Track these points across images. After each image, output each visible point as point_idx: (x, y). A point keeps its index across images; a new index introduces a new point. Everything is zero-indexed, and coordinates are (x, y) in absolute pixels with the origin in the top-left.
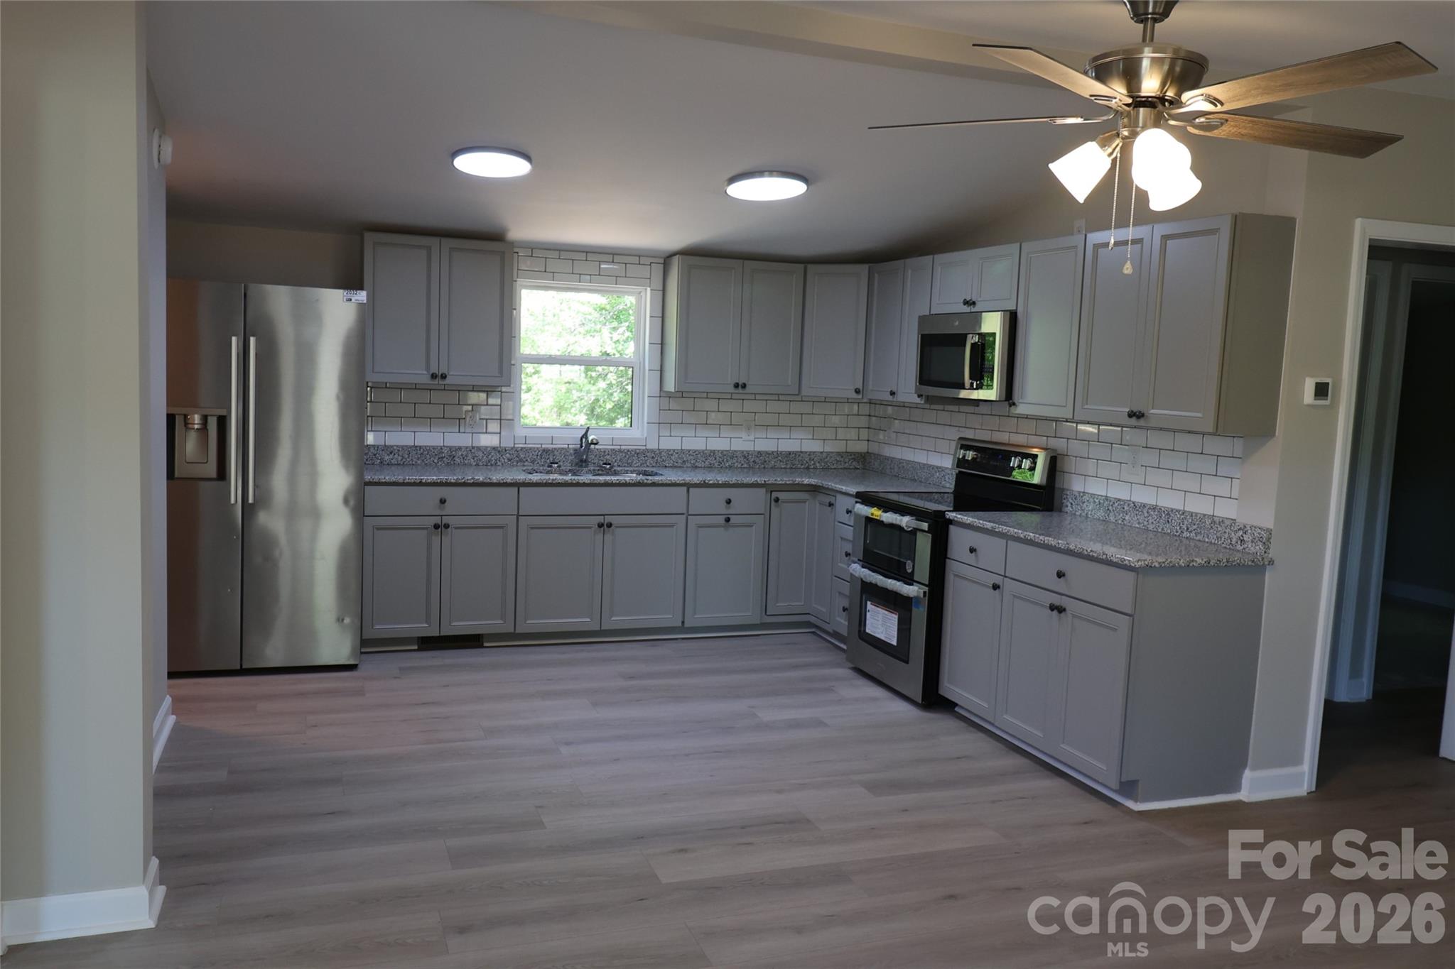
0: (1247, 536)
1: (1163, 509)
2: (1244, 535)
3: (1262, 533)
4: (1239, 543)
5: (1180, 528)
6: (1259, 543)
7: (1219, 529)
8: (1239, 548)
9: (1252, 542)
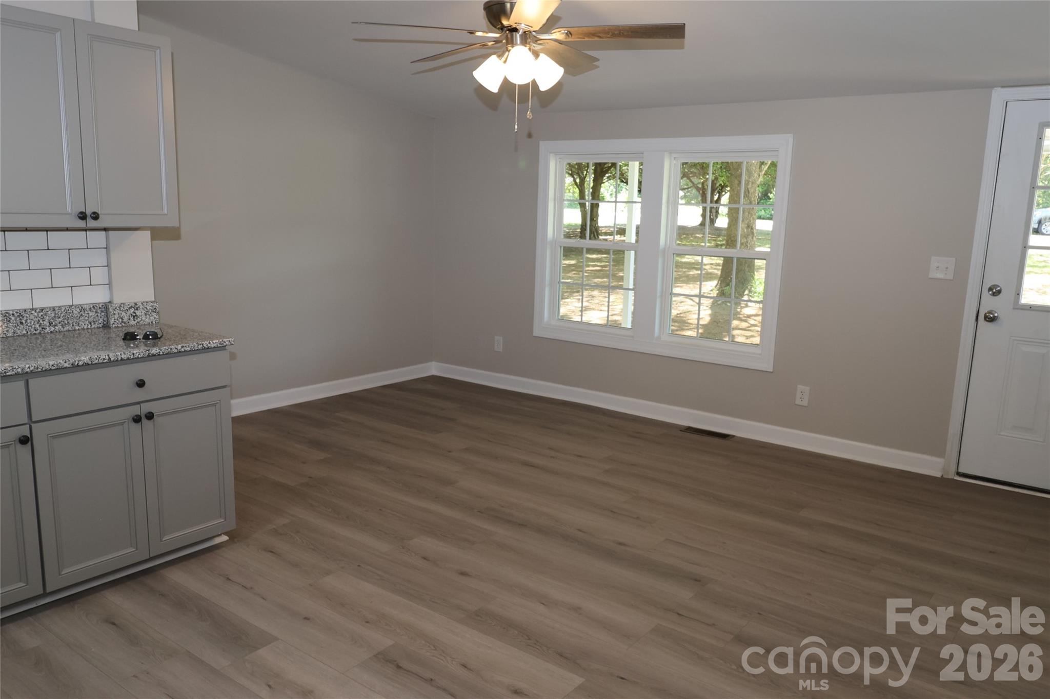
0: (140, 311)
1: (11, 313)
2: (136, 311)
3: (155, 305)
4: (132, 319)
5: (40, 326)
6: (153, 314)
7: (90, 315)
8: (132, 322)
9: (146, 315)
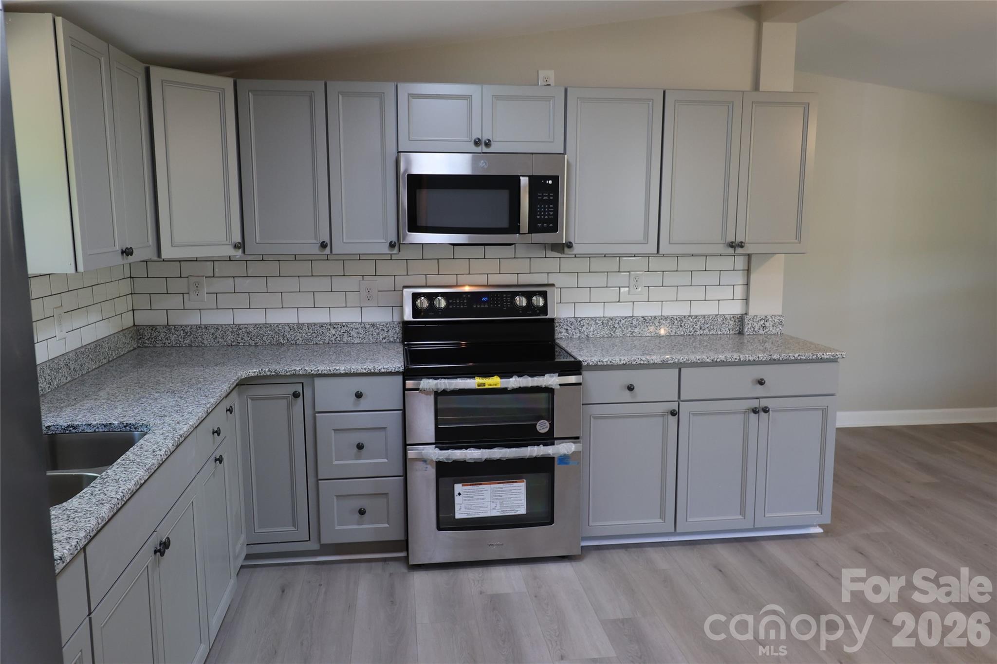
1: (675, 317)
3: (782, 318)
5: (693, 329)
6: (779, 326)
7: (730, 323)
9: (773, 326)
